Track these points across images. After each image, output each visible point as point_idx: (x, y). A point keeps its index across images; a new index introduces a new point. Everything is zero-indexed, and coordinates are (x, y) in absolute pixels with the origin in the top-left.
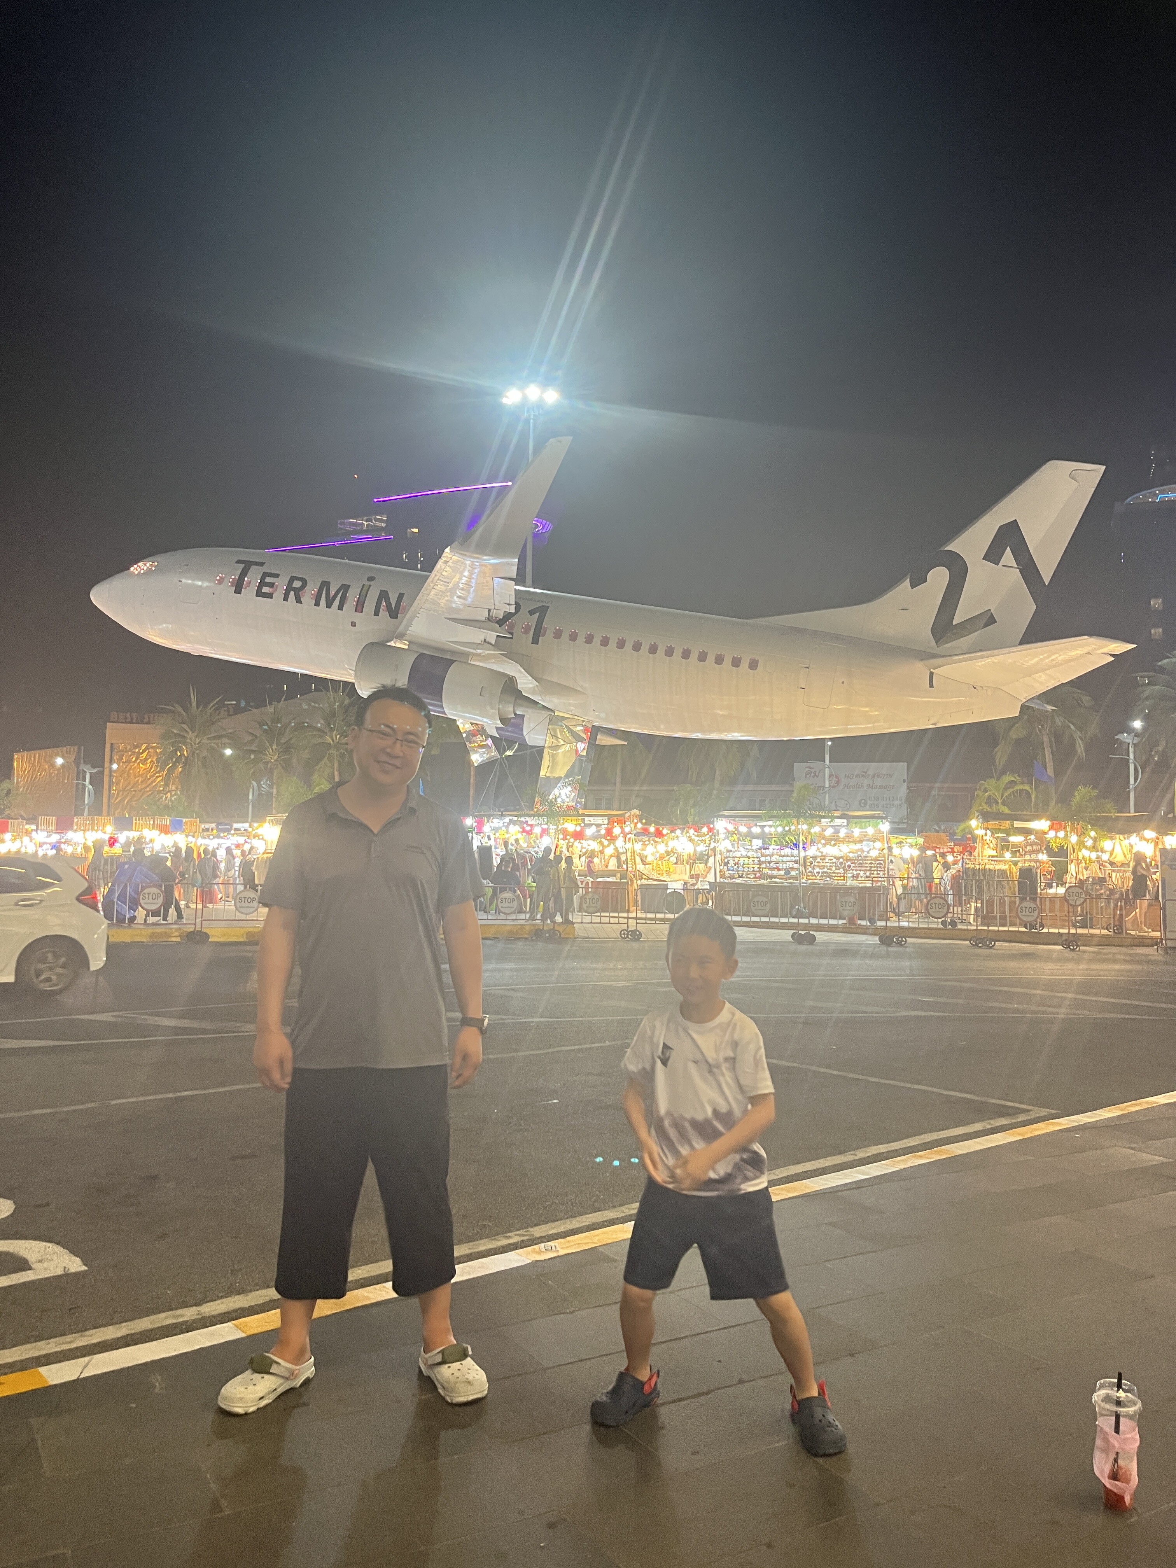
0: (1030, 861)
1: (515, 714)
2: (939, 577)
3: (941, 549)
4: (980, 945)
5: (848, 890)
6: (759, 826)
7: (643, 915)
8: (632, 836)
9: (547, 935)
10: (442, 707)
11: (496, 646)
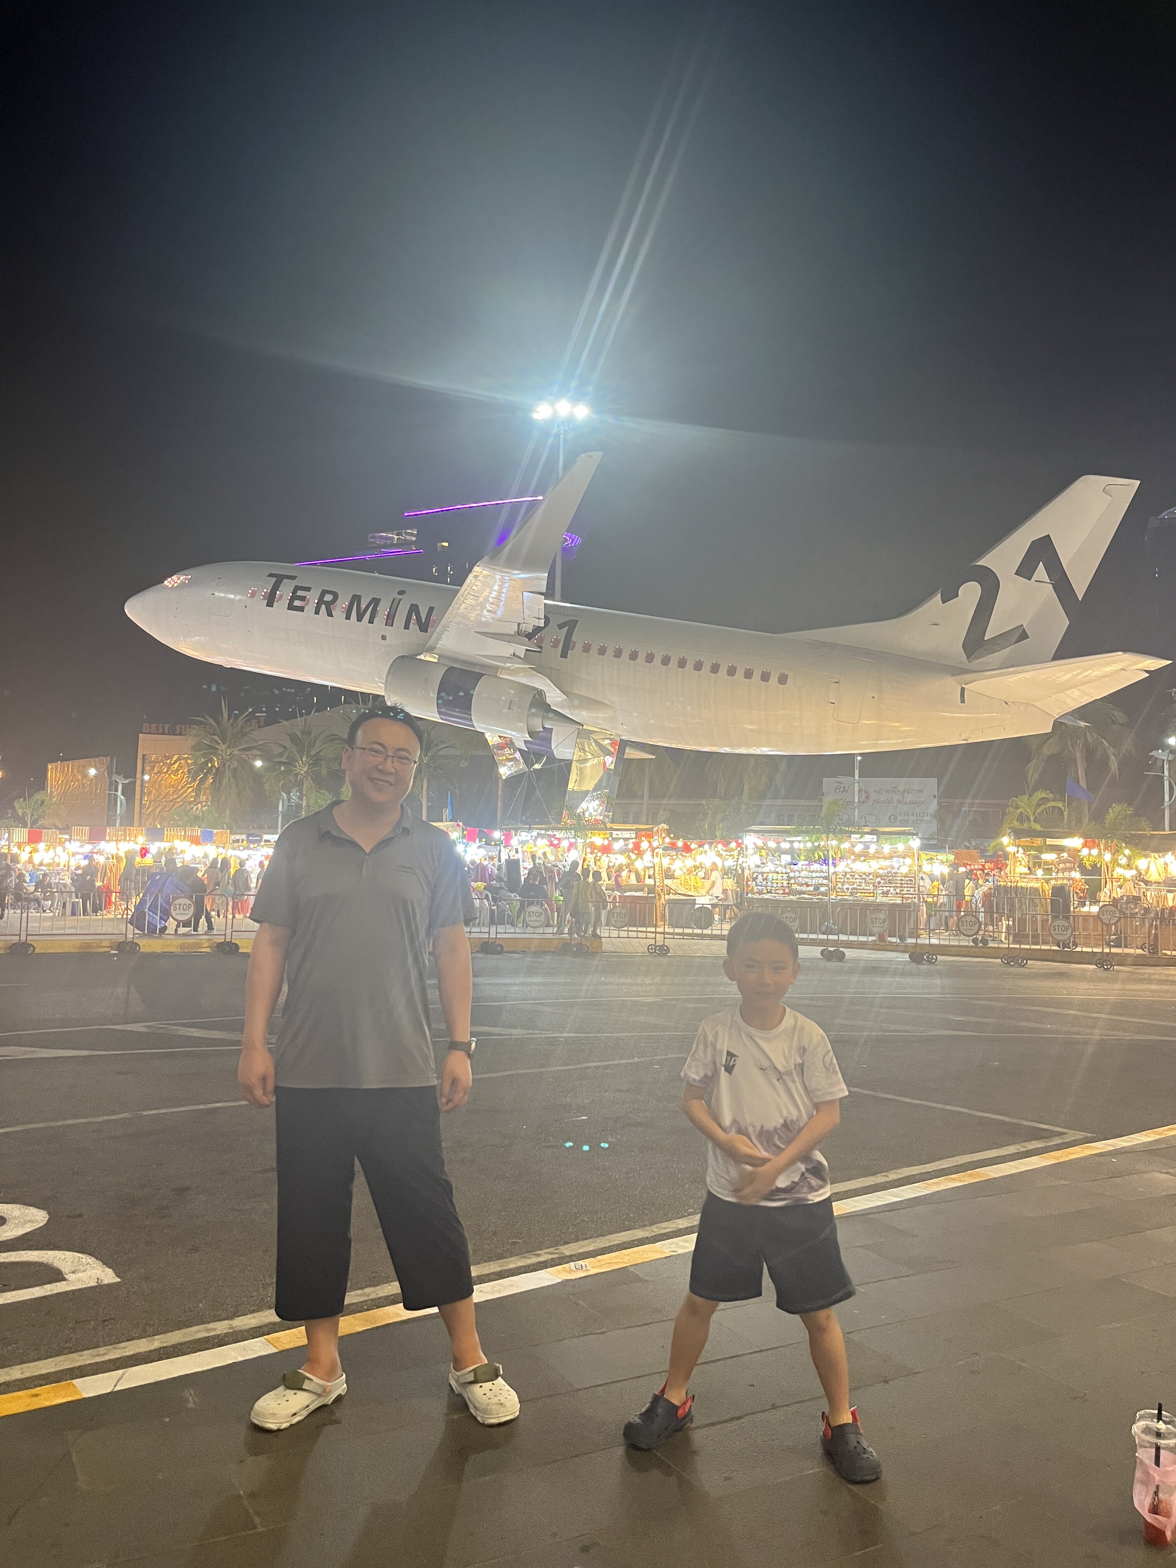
0: (1063, 879)
1: (543, 728)
2: (971, 592)
3: (973, 564)
4: (1012, 963)
5: (878, 907)
6: (788, 841)
7: (671, 930)
8: (660, 851)
9: (575, 949)
10: (471, 720)
11: (525, 660)
